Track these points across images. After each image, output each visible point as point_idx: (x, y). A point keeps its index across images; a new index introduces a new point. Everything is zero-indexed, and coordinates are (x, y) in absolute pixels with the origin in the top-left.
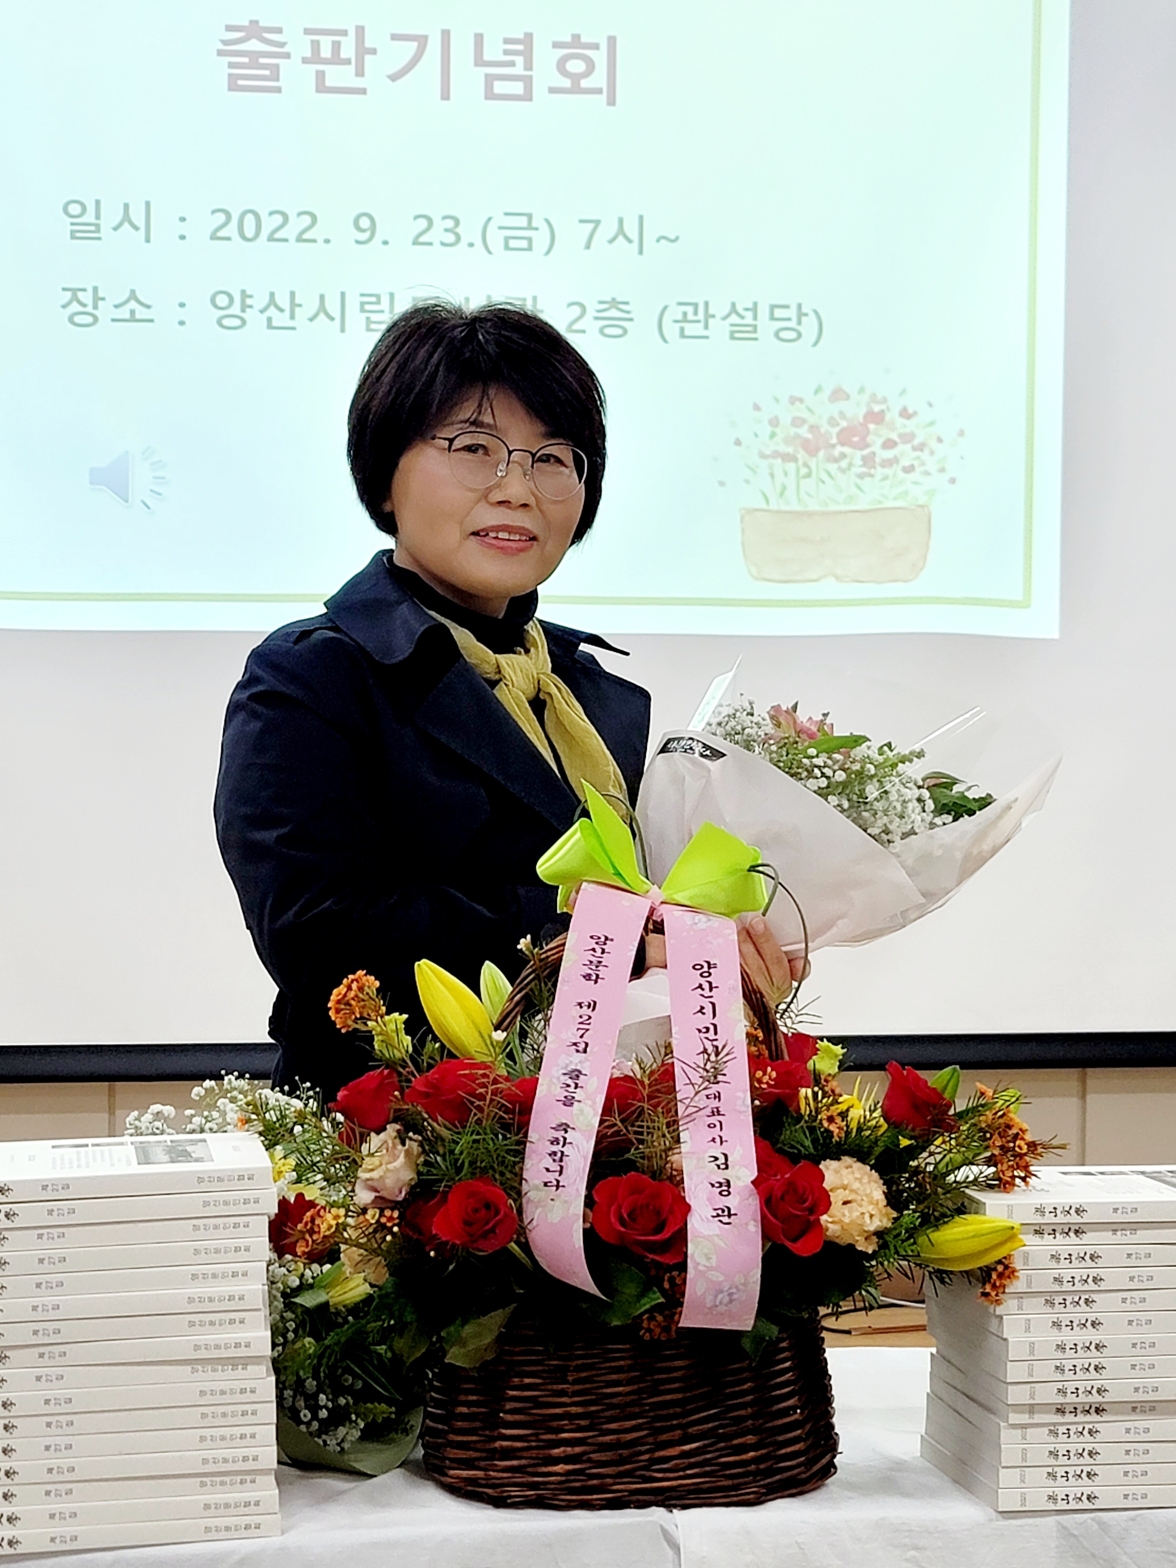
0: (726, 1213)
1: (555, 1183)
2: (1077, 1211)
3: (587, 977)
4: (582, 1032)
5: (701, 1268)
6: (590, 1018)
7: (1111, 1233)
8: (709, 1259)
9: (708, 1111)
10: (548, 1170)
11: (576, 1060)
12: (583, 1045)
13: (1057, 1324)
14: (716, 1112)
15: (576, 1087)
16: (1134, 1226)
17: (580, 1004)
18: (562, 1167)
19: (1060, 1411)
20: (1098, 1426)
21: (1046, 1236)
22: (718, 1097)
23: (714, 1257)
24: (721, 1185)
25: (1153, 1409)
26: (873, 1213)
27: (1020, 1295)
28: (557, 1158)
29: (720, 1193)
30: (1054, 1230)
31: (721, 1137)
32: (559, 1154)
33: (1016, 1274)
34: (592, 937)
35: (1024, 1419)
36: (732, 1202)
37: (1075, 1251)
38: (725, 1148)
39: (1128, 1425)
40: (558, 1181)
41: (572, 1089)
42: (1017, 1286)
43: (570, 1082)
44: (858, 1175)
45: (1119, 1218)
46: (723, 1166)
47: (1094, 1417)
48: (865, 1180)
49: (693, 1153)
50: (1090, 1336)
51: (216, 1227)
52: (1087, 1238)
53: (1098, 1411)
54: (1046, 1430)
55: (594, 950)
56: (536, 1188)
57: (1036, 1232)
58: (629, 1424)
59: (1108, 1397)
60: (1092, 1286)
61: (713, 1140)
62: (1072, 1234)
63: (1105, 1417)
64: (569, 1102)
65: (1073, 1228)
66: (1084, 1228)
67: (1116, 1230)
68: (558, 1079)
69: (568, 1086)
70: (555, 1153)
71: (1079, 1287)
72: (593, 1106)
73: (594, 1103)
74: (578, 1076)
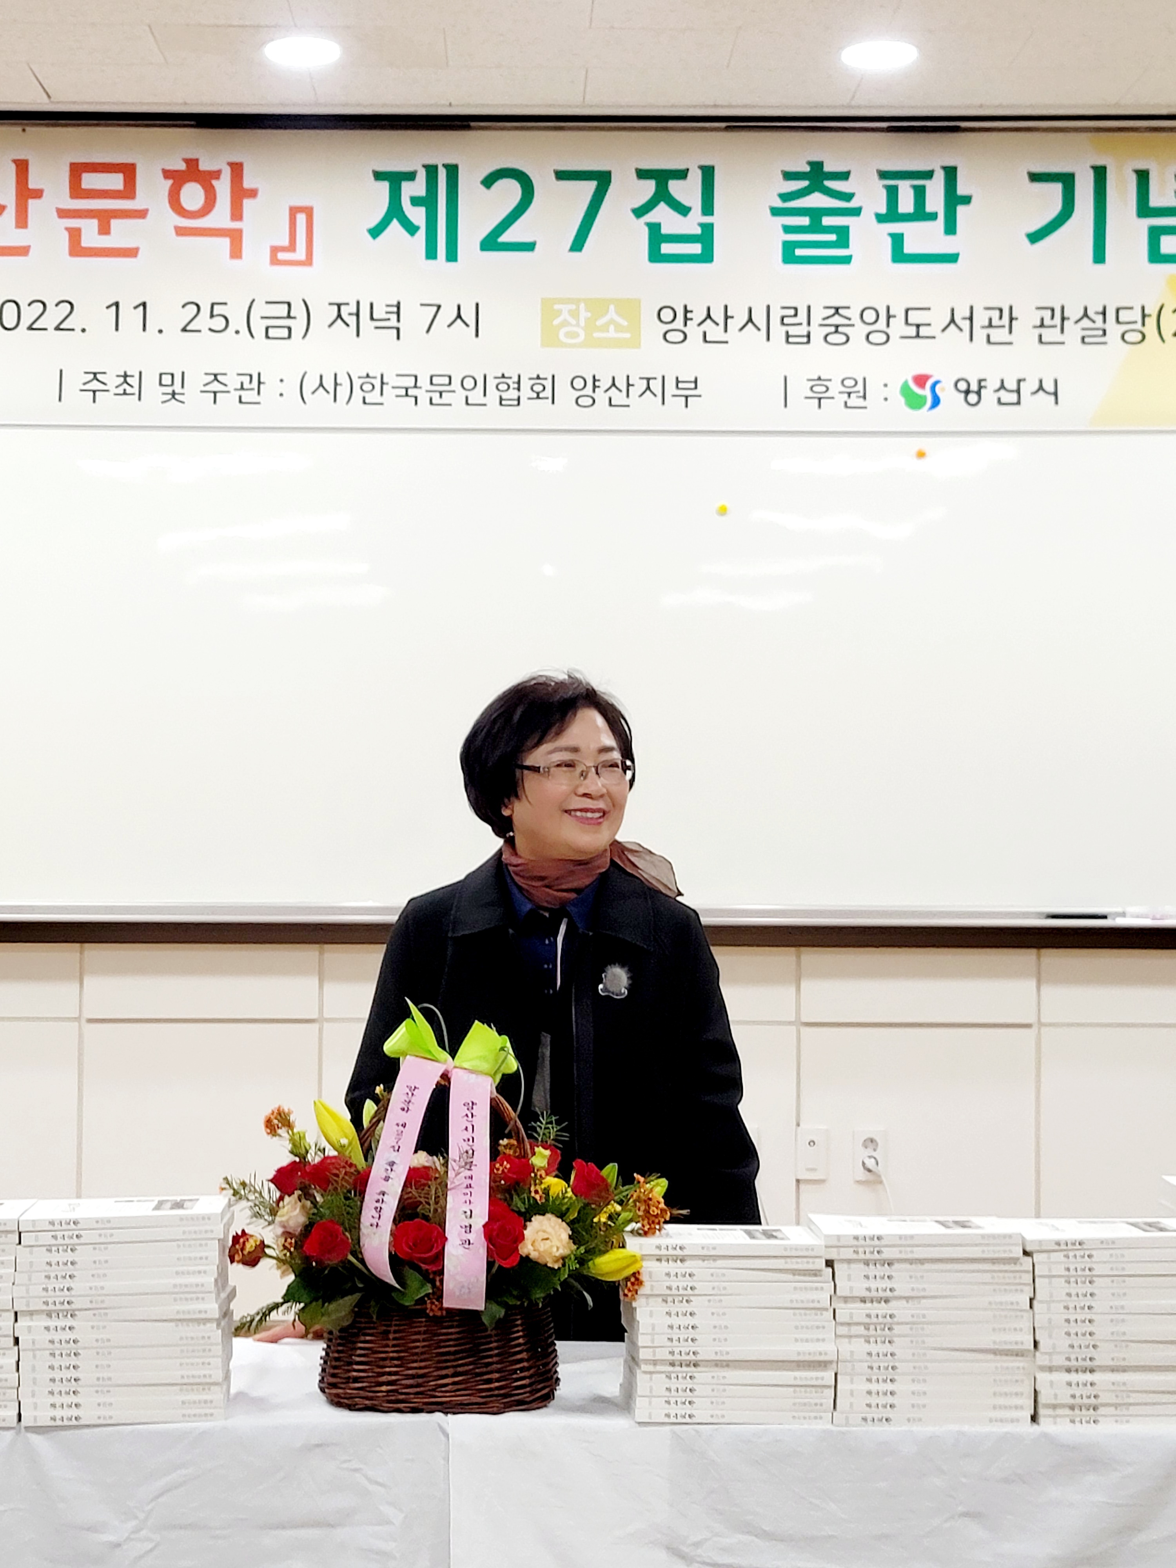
0: (467, 1243)
1: (375, 1224)
3: (403, 1109)
4: (397, 1139)
5: (452, 1273)
6: (402, 1132)
7: (701, 1261)
8: (456, 1268)
9: (465, 1185)
10: (373, 1217)
11: (393, 1156)
12: (397, 1147)
13: (669, 1314)
14: (469, 1186)
15: (392, 1171)
18: (380, 1215)
19: (672, 1364)
20: (695, 1374)
22: (471, 1178)
23: (459, 1267)
24: (466, 1227)
25: (728, 1366)
26: (559, 1246)
27: (648, 1296)
28: (378, 1210)
29: (465, 1231)
30: (668, 1259)
32: (379, 1208)
33: (644, 1284)
34: (407, 1087)
35: (650, 1368)
36: (471, 1237)
37: (679, 1271)
38: (471, 1207)
39: (713, 1374)
40: (377, 1223)
41: (389, 1172)
42: (644, 1290)
43: (388, 1168)
44: (552, 1224)
45: (705, 1252)
46: (469, 1217)
47: (692, 1369)
49: (453, 1209)
50: (690, 1321)
52: (688, 1263)
53: (695, 1365)
54: (664, 1376)
55: (408, 1094)
56: (367, 1227)
58: (423, 1364)
59: (699, 1357)
60: (689, 1292)
61: (465, 1202)
63: (699, 1369)
64: (387, 1179)
65: (680, 1257)
66: (686, 1258)
67: (704, 1260)
68: (383, 1166)
69: (387, 1170)
70: (376, 1208)
71: (681, 1292)
72: (399, 1182)
73: (400, 1180)
74: (393, 1165)
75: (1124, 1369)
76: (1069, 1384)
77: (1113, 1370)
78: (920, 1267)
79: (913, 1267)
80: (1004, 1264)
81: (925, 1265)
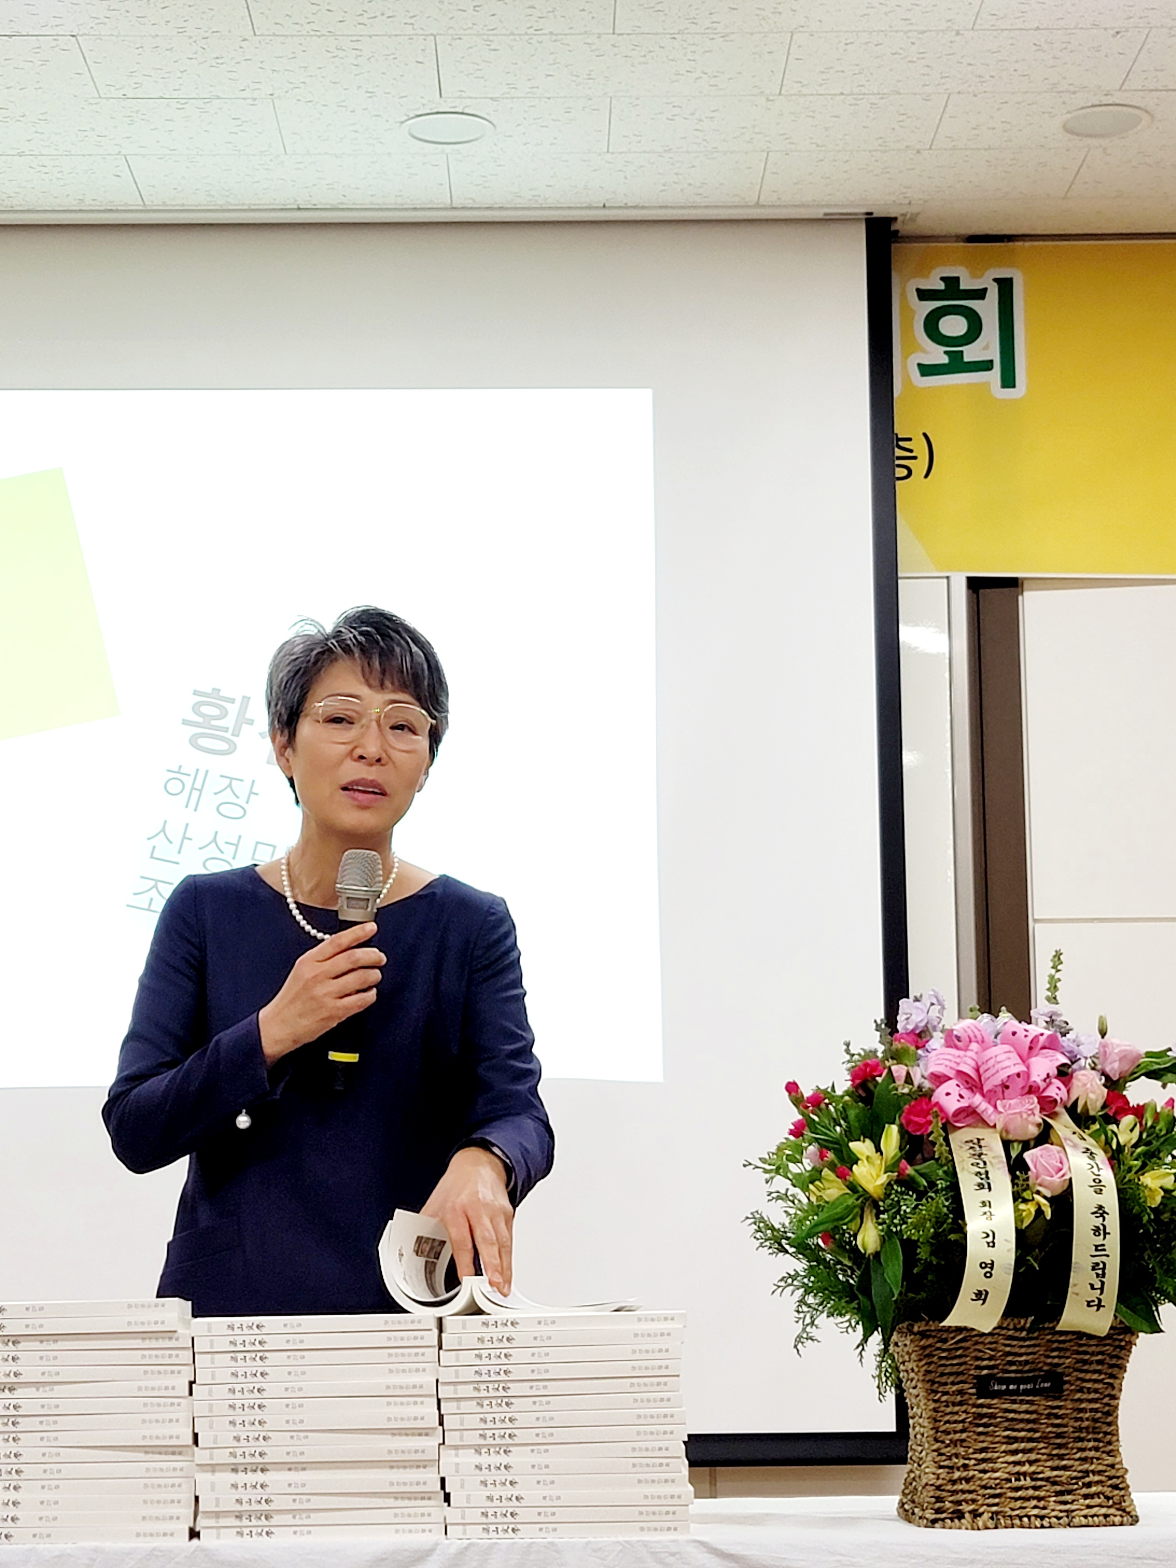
75: (303, 1466)
76: (235, 1486)
77: (291, 1467)
78: (53, 1346)
79: (45, 1346)
80: (157, 1339)
81: (59, 1343)
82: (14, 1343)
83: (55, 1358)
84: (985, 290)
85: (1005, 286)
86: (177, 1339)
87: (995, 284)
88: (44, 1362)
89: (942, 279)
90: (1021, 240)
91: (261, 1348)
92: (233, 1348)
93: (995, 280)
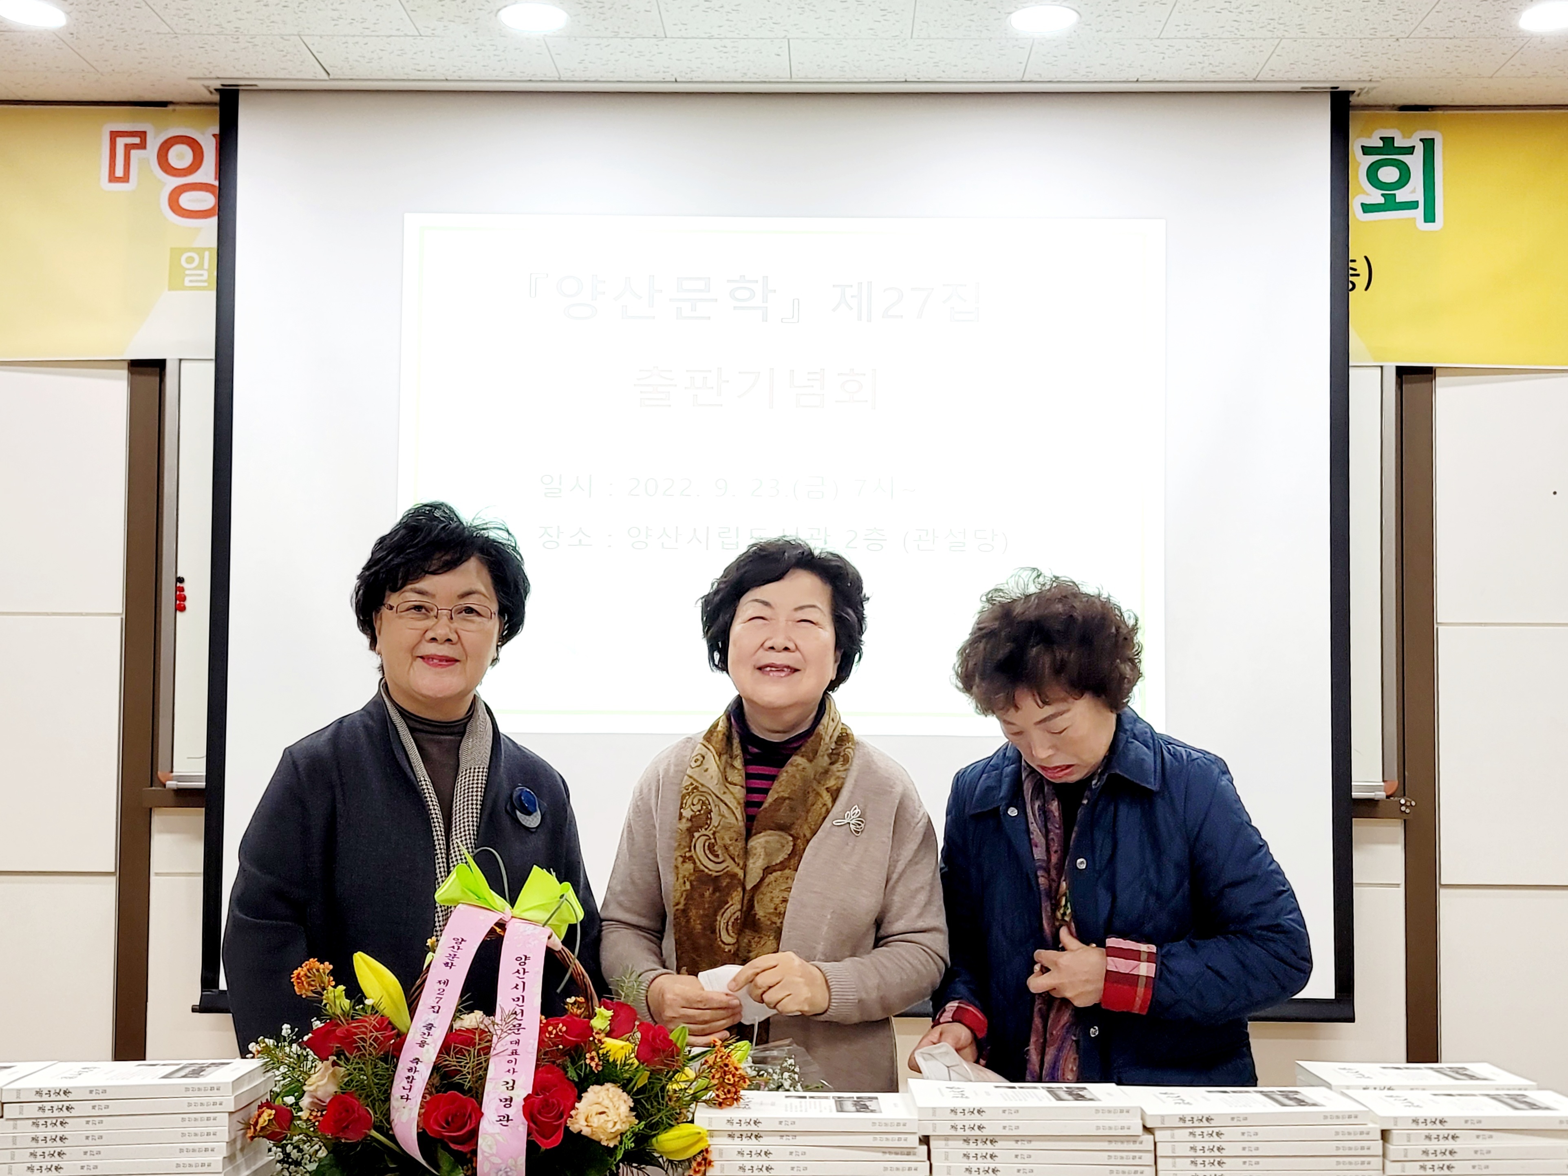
0: (506, 1119)
1: (406, 1097)
2: (755, 1122)
3: (446, 964)
4: (438, 999)
5: (486, 1154)
6: (444, 990)
7: (779, 1138)
8: (491, 1148)
9: (509, 1052)
10: (404, 1088)
11: (432, 1017)
12: (437, 1008)
14: (514, 1053)
15: (429, 1035)
16: (795, 1134)
17: (440, 982)
18: (411, 1086)
21: (736, 1138)
22: (518, 1043)
23: (495, 1147)
24: (506, 1100)
26: (616, 1120)
28: (410, 1080)
29: (505, 1106)
30: (741, 1135)
31: (514, 1069)
32: (411, 1078)
33: (712, 1163)
34: (454, 939)
36: (511, 1112)
37: (754, 1149)
38: (514, 1077)
40: (408, 1095)
41: (425, 1036)
42: (712, 1171)
43: (426, 1032)
44: (611, 1096)
45: (783, 1128)
46: (511, 1088)
48: (615, 1099)
49: (494, 1079)
51: (196, 1120)
52: (762, 1141)
55: (453, 947)
56: (397, 1099)
57: (730, 1136)
61: (509, 1071)
62: (753, 1137)
64: (422, 1044)
65: (755, 1133)
66: (761, 1134)
67: (783, 1136)
68: (420, 1030)
69: (425, 1034)
70: (409, 1077)
72: (434, 1048)
73: (436, 1045)
74: (431, 1028)
78: (1027, 1145)
79: (1019, 1145)
80: (1122, 1142)
81: (1033, 1143)
82: (991, 1141)
83: (1029, 1156)
84: (1414, 147)
85: (1428, 144)
86: (1141, 1143)
87: (1422, 144)
88: (1019, 1160)
89: (1381, 138)
90: (1441, 110)
91: (1219, 1154)
92: (1192, 1154)
93: (1421, 140)
